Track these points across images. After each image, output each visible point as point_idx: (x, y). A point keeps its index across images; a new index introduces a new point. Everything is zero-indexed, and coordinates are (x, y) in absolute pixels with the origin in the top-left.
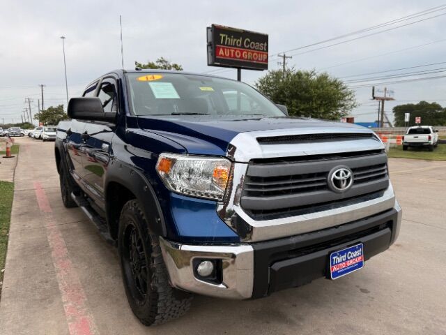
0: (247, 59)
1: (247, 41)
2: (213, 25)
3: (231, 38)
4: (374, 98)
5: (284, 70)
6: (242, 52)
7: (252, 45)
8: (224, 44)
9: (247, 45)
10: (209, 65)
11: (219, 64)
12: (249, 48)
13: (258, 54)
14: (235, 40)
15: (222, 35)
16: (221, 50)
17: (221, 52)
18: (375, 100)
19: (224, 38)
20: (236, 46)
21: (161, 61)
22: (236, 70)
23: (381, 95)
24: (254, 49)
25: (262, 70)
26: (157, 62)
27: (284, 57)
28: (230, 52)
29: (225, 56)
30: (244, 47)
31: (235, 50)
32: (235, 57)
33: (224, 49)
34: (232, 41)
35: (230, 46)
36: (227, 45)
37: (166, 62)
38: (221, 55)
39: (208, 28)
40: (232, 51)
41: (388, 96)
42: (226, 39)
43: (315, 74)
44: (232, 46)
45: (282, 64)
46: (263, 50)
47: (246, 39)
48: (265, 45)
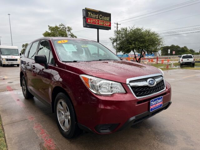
0: (101, 24)
2: (86, 8)
3: (93, 14)
5: (117, 30)
6: (98, 21)
7: (103, 18)
8: (90, 17)
9: (100, 18)
10: (84, 27)
12: (102, 19)
13: (106, 22)
14: (95, 15)
15: (89, 13)
17: (89, 21)
19: (90, 14)
20: (95, 18)
21: (61, 25)
22: (97, 30)
24: (104, 20)
25: (108, 30)
26: (59, 26)
27: (117, 24)
28: (93, 21)
29: (91, 23)
32: (95, 23)
33: (90, 19)
34: (94, 16)
35: (93, 18)
36: (92, 17)
37: (64, 26)
38: (89, 22)
39: (83, 10)
40: (94, 20)
42: (91, 15)
44: (94, 18)
45: (116, 27)
46: (108, 21)
47: (100, 15)
48: (109, 18)
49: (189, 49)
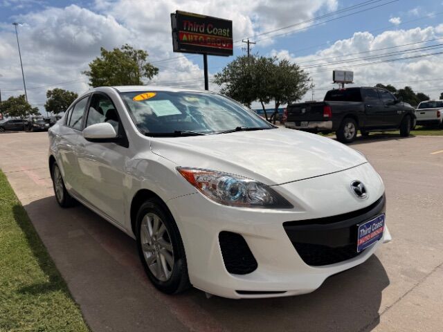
0: (211, 45)
1: (210, 27)
2: (177, 11)
3: (193, 24)
4: (335, 82)
5: (249, 56)
6: (205, 38)
7: (215, 31)
8: (187, 30)
9: (210, 31)
10: (175, 51)
11: (184, 50)
12: (212, 34)
13: (221, 39)
14: (197, 26)
15: (185, 21)
16: (185, 36)
17: (185, 38)
18: (336, 84)
20: (199, 32)
21: (126, 48)
23: (342, 79)
24: (217, 35)
25: (228, 56)
26: (122, 49)
27: (248, 43)
28: (194, 38)
29: (189, 42)
30: (207, 33)
31: (199, 36)
32: (198, 43)
33: (187, 35)
34: (195, 27)
35: (193, 32)
36: (190, 31)
37: (131, 48)
38: (185, 41)
39: (172, 15)
40: (196, 37)
41: (347, 80)
42: (189, 25)
43: (277, 59)
44: (195, 32)
45: (247, 50)
46: (226, 36)
47: (209, 25)
48: (228, 31)
49: (416, 93)
